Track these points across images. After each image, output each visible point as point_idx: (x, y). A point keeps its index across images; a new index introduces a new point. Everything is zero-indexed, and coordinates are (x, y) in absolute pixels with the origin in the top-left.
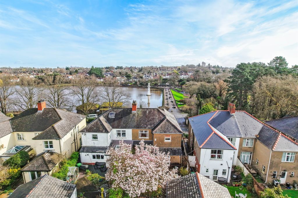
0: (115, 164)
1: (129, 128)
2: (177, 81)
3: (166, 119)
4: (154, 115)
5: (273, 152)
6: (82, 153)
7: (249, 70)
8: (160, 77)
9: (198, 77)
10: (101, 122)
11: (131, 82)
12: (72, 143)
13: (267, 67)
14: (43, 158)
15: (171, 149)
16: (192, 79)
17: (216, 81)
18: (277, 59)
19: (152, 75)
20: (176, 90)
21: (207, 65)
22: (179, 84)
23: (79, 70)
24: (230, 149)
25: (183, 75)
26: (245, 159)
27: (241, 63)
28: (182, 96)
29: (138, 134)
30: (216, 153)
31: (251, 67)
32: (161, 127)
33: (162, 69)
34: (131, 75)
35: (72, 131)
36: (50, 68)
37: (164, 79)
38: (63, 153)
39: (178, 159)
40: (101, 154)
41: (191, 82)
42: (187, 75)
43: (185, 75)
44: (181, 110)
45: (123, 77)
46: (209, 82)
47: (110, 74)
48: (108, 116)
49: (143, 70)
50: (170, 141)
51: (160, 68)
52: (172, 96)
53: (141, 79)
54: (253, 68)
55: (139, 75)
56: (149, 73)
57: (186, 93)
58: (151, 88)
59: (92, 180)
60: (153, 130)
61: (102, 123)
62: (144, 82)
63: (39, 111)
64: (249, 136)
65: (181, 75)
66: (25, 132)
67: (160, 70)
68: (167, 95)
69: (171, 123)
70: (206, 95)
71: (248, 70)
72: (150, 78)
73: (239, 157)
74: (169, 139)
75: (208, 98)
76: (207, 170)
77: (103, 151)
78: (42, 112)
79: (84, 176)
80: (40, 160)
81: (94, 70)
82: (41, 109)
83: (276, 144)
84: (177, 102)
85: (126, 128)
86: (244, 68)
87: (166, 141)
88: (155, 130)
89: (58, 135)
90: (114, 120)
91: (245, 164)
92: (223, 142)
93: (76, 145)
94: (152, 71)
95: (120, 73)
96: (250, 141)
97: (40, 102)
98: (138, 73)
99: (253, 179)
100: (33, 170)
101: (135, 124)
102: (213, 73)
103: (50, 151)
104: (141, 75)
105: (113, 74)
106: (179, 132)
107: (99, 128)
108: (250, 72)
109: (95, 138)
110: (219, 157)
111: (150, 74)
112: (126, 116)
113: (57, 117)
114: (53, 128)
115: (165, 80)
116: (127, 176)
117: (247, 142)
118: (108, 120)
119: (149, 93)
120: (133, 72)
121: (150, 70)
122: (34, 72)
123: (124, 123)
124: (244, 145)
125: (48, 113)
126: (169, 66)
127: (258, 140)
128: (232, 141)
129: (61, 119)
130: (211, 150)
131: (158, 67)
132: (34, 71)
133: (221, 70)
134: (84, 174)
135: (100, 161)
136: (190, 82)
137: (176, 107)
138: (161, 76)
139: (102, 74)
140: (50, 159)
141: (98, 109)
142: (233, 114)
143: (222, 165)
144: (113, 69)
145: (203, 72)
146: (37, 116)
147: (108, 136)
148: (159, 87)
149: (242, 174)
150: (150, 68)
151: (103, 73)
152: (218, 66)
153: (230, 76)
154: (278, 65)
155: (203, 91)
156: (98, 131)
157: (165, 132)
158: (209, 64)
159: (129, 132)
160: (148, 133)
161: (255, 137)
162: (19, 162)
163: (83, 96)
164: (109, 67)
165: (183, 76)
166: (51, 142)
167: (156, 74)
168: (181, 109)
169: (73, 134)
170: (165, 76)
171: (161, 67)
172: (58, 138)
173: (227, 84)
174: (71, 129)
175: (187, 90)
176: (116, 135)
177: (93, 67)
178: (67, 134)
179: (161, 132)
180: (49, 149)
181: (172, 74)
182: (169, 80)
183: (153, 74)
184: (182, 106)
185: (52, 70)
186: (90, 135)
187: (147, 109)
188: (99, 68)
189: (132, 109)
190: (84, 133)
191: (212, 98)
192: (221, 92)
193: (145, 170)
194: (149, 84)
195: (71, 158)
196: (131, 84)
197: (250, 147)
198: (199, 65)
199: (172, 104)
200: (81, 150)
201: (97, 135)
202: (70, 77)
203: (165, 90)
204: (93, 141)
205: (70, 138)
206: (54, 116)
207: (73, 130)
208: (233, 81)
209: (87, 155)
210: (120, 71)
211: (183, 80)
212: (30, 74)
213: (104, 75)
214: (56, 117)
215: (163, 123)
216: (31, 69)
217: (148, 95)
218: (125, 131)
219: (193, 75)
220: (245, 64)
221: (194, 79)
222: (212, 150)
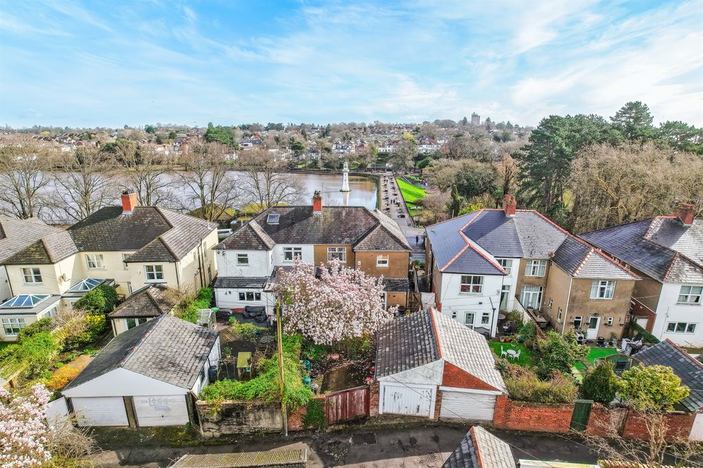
0: (289, 290)
1: (308, 242)
2: (410, 157)
3: (380, 226)
4: (356, 219)
5: (575, 279)
6: (219, 289)
7: (567, 133)
8: (373, 148)
9: (459, 150)
10: (254, 231)
11: (304, 161)
12: (196, 273)
13: (606, 124)
14: (147, 294)
15: (389, 281)
16: (445, 153)
17: (500, 159)
18: (630, 109)
19: (354, 145)
20: (409, 179)
21: (483, 120)
22: (415, 165)
23: (177, 132)
24: (495, 273)
25: (424, 144)
26: (530, 301)
27: (551, 116)
28: (422, 192)
29: (325, 254)
30: (471, 283)
31: (571, 125)
32: (371, 240)
33: (378, 129)
34: (303, 145)
35: (195, 249)
36: (107, 127)
37: (380, 155)
38: (183, 290)
39: (402, 296)
40: (255, 291)
41: (444, 161)
42: (436, 143)
43: (430, 144)
44: (417, 222)
45: (285, 148)
46: (484, 160)
47: (254, 143)
48: (265, 221)
49: (331, 133)
50: (386, 265)
51: (371, 127)
52: (398, 192)
53: (326, 155)
54: (577, 126)
55: (322, 143)
56: (346, 138)
57: (432, 185)
58: (350, 175)
59: (242, 333)
60: (354, 245)
61: (255, 233)
62: (335, 161)
63: (124, 213)
64: (537, 256)
65: (421, 144)
66: (104, 251)
67: (373, 132)
68: (386, 191)
69: (389, 233)
70: (474, 189)
71: (564, 132)
72: (349, 151)
73: (517, 296)
74: (384, 262)
75: (477, 195)
76: (455, 313)
77: (260, 285)
78: (131, 213)
79: (226, 327)
80: (143, 299)
81: (216, 133)
82: (129, 209)
83: (582, 265)
84: (408, 205)
85: (301, 243)
86: (557, 127)
87: (379, 265)
88: (358, 245)
89: (172, 254)
90: (278, 228)
91: (528, 309)
92: (484, 261)
93: (203, 278)
94: (353, 135)
95: (277, 139)
96: (538, 265)
97: (126, 193)
98: (321, 140)
99: (536, 328)
100: (131, 314)
101: (320, 235)
102: (497, 139)
103: (157, 285)
104: (327, 144)
105: (260, 143)
106: (405, 248)
107: (250, 242)
108: (568, 137)
109: (243, 260)
110: (477, 289)
111: (349, 143)
112: (301, 221)
113: (162, 223)
114: (162, 241)
115: (383, 157)
116: (310, 308)
117: (534, 268)
118: (267, 228)
119: (346, 186)
120: (307, 137)
121: (349, 132)
122: (69, 138)
123: (298, 234)
124: (529, 274)
125: (144, 215)
126: (393, 122)
127: (553, 263)
128: (505, 264)
129: (171, 227)
130: (460, 276)
131: (367, 125)
132: (70, 136)
133: (514, 134)
134: (225, 325)
135: (254, 303)
136: (441, 159)
137: (407, 216)
138: (374, 146)
139: (233, 143)
140: (161, 298)
141: (234, 218)
142: (511, 215)
143: (481, 303)
144: (260, 130)
145: (472, 137)
146: (123, 221)
147: (267, 255)
148: (368, 173)
149: (520, 323)
150: (349, 128)
151: (237, 140)
152: (509, 123)
153: (526, 146)
154: (631, 120)
155: (467, 180)
156: (248, 246)
157: (377, 249)
158: (488, 120)
159: (308, 250)
160: (345, 252)
161: (548, 258)
162: (103, 304)
163: (202, 188)
164: (251, 126)
165: (424, 146)
166: (159, 268)
167: (362, 141)
168: (415, 219)
169: (197, 256)
170: (383, 146)
171: (374, 124)
172: (174, 259)
173: (518, 163)
174: (193, 246)
175: (433, 179)
176: (283, 257)
177: (210, 125)
178: (188, 254)
179: (369, 249)
180: (156, 280)
181: (400, 142)
182: (392, 157)
183: (356, 142)
184: (420, 213)
185: (113, 134)
186: (233, 255)
187: (344, 207)
188: (226, 128)
189: (312, 207)
190: (221, 251)
191: (487, 196)
192: (507, 182)
193: (341, 300)
194: (346, 164)
195: (200, 297)
196: (304, 165)
197: (539, 278)
198: (465, 121)
199: (398, 208)
200: (217, 283)
201: (246, 255)
202: (160, 149)
203: (382, 179)
204: (239, 268)
205: (193, 263)
206: (157, 222)
207: (196, 247)
208: (530, 158)
209: (228, 293)
210: (277, 135)
211: (425, 157)
212: (60, 142)
213: (240, 145)
214: (160, 224)
215: (375, 232)
216: (62, 132)
217: (344, 189)
218: (300, 249)
219: (449, 144)
220: (559, 118)
221: (451, 154)
222: (463, 276)
